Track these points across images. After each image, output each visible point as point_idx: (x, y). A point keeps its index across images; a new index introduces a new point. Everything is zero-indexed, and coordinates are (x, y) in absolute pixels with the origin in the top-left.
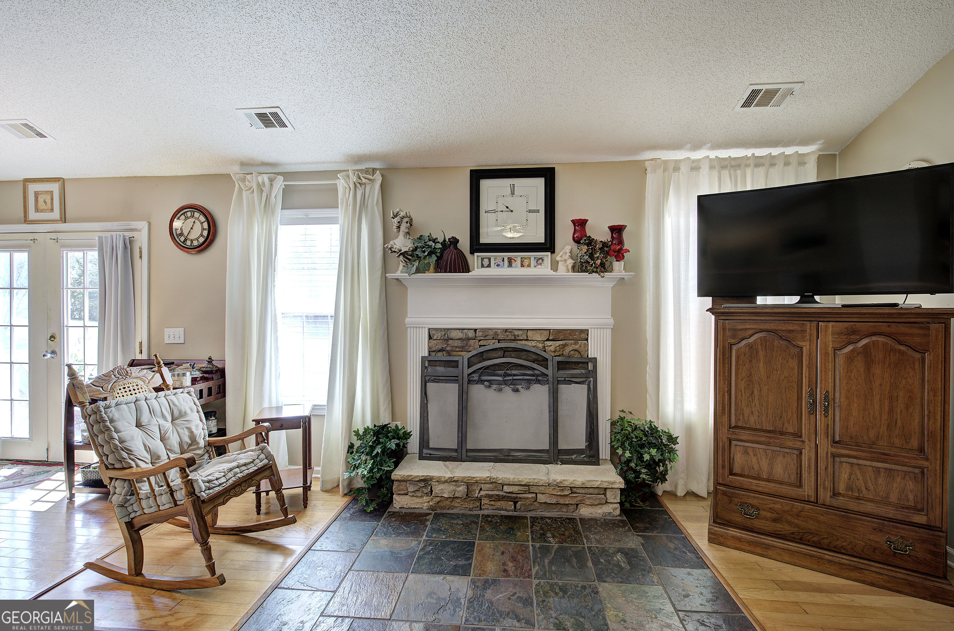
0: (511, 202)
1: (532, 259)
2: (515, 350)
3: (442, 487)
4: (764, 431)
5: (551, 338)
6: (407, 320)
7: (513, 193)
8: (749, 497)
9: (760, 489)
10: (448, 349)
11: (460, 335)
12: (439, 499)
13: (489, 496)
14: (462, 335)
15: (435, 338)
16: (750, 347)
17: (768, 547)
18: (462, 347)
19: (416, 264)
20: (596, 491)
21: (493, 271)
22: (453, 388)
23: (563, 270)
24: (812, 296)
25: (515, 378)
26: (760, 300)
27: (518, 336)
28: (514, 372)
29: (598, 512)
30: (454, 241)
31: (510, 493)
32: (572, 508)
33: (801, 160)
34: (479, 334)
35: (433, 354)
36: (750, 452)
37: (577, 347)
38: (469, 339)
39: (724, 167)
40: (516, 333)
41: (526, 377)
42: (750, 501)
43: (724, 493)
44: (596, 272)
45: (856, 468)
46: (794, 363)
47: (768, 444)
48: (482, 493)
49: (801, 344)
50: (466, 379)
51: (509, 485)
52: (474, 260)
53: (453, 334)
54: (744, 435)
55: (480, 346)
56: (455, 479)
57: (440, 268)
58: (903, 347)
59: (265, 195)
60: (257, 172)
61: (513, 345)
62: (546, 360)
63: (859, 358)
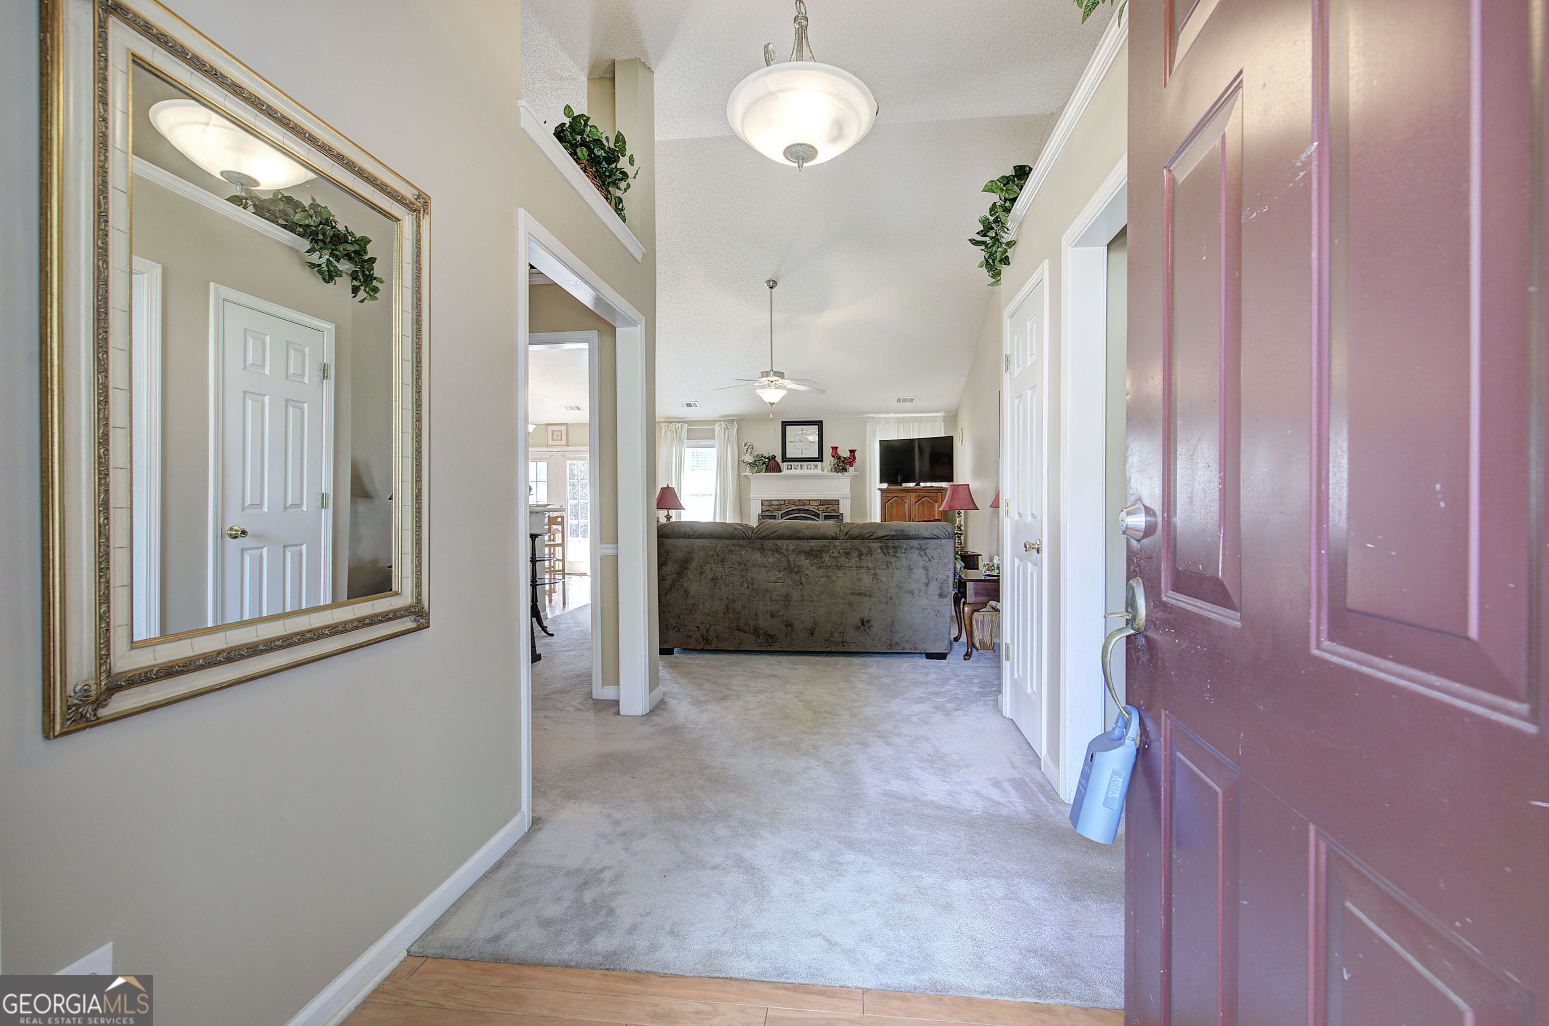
0: (801, 437)
1: (812, 465)
2: (804, 510)
5: (821, 503)
6: (750, 495)
7: (802, 433)
10: (771, 509)
11: (777, 503)
15: (764, 504)
16: (892, 503)
18: (778, 508)
19: (756, 468)
21: (793, 472)
23: (827, 471)
24: (919, 483)
26: (904, 485)
30: (774, 457)
33: (934, 420)
34: (786, 502)
35: (764, 511)
37: (834, 508)
38: (781, 505)
40: (805, 502)
44: (842, 472)
46: (904, 509)
49: (906, 501)
52: (784, 466)
53: (774, 503)
55: (787, 508)
57: (768, 470)
58: (932, 501)
59: (678, 433)
60: (675, 422)
61: (803, 507)
62: (819, 514)
63: (921, 506)
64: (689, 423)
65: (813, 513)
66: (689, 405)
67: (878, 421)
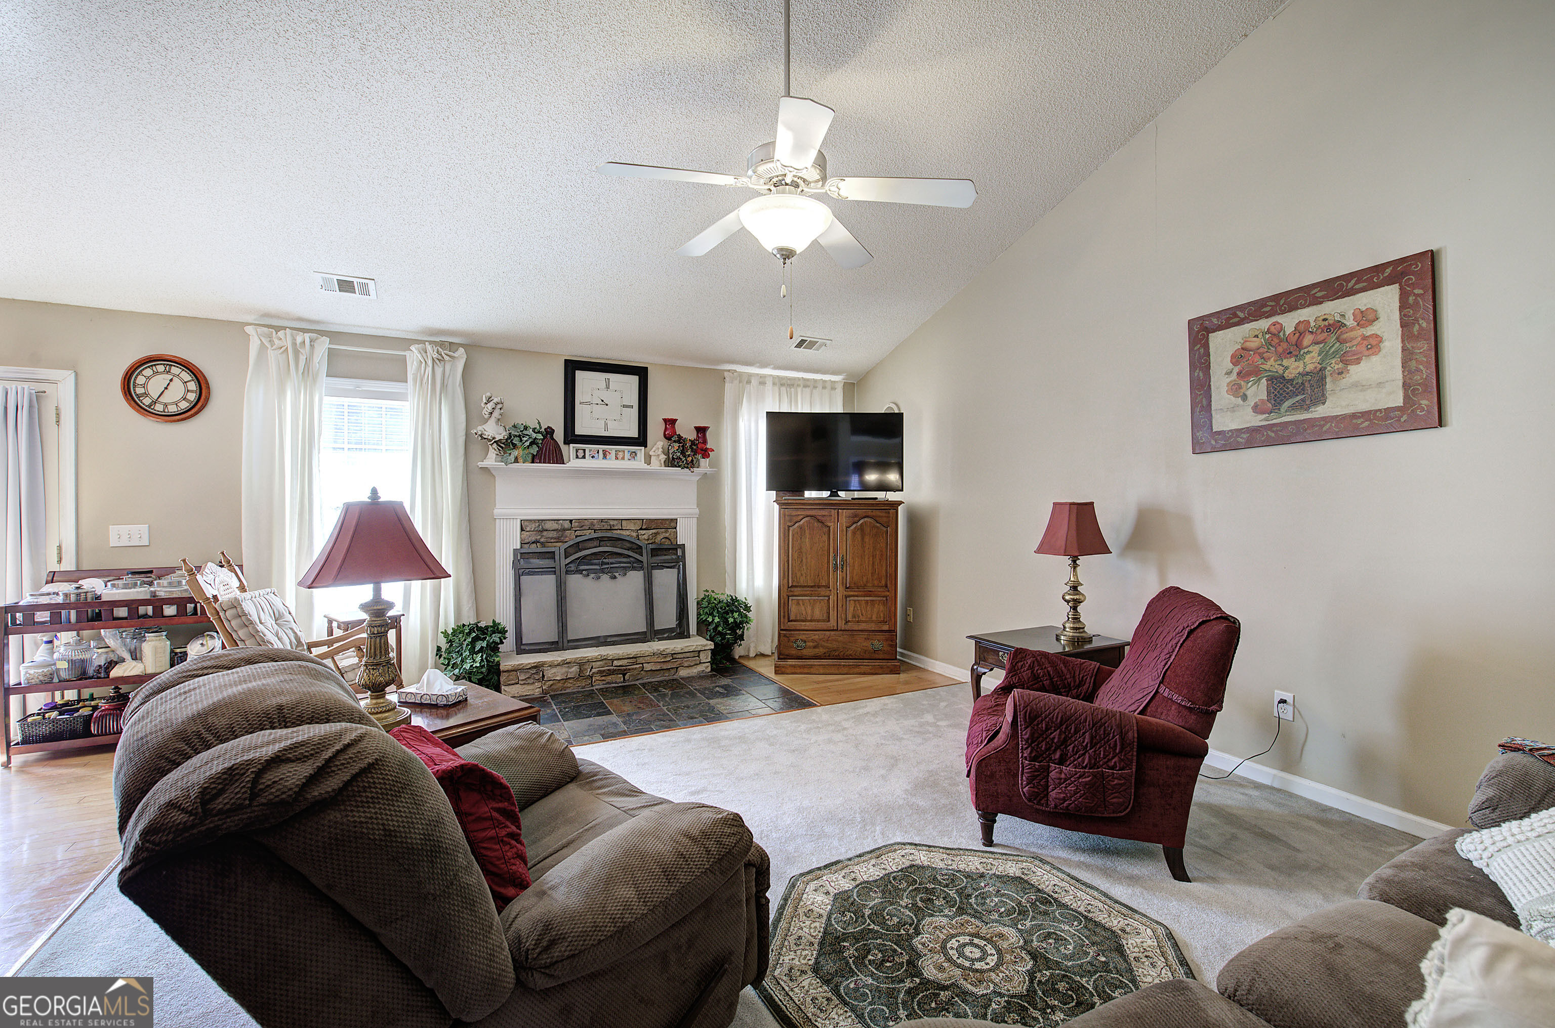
0: (606, 396)
1: (626, 452)
2: (610, 539)
3: (554, 670)
4: (808, 587)
5: (644, 527)
6: (496, 511)
7: (608, 387)
8: (799, 635)
9: (806, 628)
10: (542, 540)
11: (555, 526)
12: (551, 682)
13: (600, 672)
14: (557, 525)
15: (528, 529)
16: (801, 528)
17: (811, 666)
18: (558, 538)
20: (692, 654)
21: (588, 463)
22: (550, 580)
23: (657, 463)
24: (837, 492)
25: (612, 566)
26: (808, 494)
27: (614, 526)
28: (611, 561)
29: (694, 671)
30: (550, 432)
31: (620, 666)
32: (673, 671)
34: (574, 524)
35: (526, 546)
36: (801, 603)
37: (667, 534)
38: (565, 530)
39: (782, 385)
40: (612, 522)
41: (622, 565)
42: (800, 637)
43: (785, 636)
44: (687, 468)
45: (857, 602)
46: (825, 538)
47: (811, 595)
48: (594, 670)
49: (829, 524)
50: (563, 569)
51: (618, 659)
52: (568, 451)
53: (548, 526)
54: (797, 591)
55: (576, 536)
56: (568, 661)
58: (878, 525)
59: (302, 359)
60: (290, 328)
61: (609, 534)
62: (641, 547)
63: (859, 532)
64: (335, 336)
65: (628, 545)
66: (346, 286)
67: (749, 379)
